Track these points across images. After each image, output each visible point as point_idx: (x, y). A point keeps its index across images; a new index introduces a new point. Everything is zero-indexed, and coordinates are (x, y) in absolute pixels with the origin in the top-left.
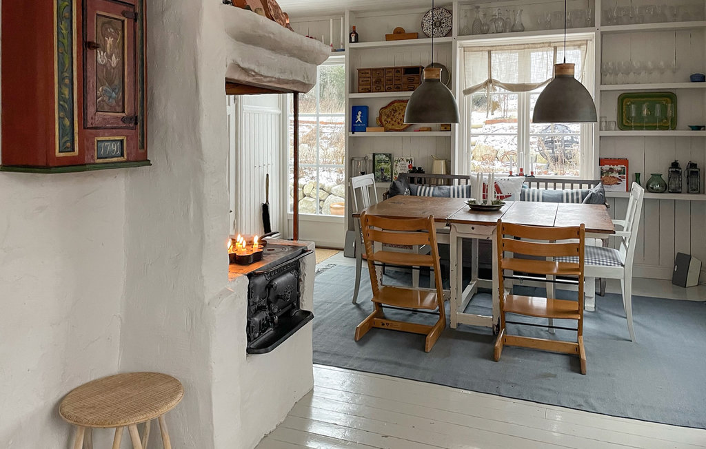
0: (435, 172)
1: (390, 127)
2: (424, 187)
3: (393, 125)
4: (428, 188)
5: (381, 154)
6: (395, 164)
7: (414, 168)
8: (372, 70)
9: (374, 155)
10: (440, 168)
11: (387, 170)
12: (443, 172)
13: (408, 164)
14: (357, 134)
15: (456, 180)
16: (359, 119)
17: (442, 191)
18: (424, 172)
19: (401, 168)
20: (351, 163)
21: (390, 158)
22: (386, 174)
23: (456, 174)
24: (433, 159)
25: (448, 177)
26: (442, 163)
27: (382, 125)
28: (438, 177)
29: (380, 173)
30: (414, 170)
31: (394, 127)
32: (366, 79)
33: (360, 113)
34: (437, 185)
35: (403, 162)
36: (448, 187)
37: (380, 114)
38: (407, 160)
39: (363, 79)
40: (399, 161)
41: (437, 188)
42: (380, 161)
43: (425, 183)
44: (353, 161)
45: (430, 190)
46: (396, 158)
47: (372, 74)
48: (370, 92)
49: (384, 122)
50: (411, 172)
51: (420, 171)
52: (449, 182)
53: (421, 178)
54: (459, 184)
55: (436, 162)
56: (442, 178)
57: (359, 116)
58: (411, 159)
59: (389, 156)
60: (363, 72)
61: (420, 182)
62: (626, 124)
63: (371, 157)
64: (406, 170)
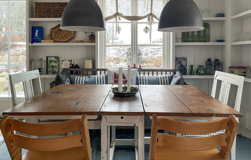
0: (86, 67)
1: (58, 40)
2: (79, 77)
3: (59, 39)
4: (82, 77)
5: (51, 57)
6: (61, 63)
7: (73, 65)
8: (45, 4)
9: (47, 57)
10: (89, 65)
11: (56, 67)
12: (90, 67)
13: (69, 63)
14: (35, 44)
15: (99, 72)
16: (37, 35)
17: (91, 79)
18: (79, 68)
19: (65, 65)
20: (31, 63)
21: (58, 59)
22: (55, 69)
23: (99, 68)
24: (84, 59)
25: (94, 70)
26: (90, 61)
27: (52, 38)
28: (88, 70)
29: (51, 69)
30: (73, 66)
31: (60, 40)
32: (40, 9)
33: (37, 31)
34: (87, 75)
35: (66, 62)
36: (94, 76)
37: (51, 32)
38: (69, 60)
39: (38, 9)
40: (63, 61)
41: (87, 77)
42: (51, 61)
43: (80, 74)
44: (32, 62)
45: (83, 78)
46: (61, 59)
47: (44, 6)
48: (43, 17)
49: (54, 37)
50: (71, 67)
51: (77, 66)
52: (95, 73)
53: (77, 71)
54: (101, 74)
55: (87, 61)
56: (90, 71)
57: (37, 33)
58: (71, 60)
59: (57, 58)
60: (38, 4)
61: (77, 73)
62: (186, 40)
63: (45, 59)
64: (68, 66)
